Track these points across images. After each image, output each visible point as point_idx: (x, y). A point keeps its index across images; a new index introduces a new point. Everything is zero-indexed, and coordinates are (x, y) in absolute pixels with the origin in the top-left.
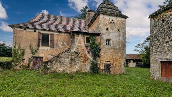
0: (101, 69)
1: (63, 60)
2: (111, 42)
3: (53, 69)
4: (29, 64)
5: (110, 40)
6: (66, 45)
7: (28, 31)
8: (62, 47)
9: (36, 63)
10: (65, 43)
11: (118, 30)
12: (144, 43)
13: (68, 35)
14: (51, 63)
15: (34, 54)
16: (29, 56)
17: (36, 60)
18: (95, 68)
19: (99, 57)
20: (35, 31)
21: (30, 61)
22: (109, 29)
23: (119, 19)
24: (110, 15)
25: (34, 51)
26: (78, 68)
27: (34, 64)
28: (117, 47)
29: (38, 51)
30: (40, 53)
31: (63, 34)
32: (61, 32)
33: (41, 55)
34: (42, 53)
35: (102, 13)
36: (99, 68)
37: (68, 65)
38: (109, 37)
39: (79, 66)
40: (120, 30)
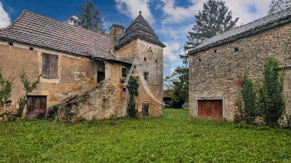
0: (139, 111)
1: (92, 101)
2: (149, 76)
3: (79, 115)
4: (21, 110)
5: (148, 73)
6: (84, 77)
7: (17, 48)
8: (78, 79)
9: (34, 106)
10: (84, 74)
11: (156, 61)
12: (172, 76)
13: (88, 60)
14: (76, 105)
15: (31, 91)
16: (20, 96)
17: (33, 102)
18: (132, 110)
19: (137, 95)
20: (31, 49)
21: (22, 104)
22: (147, 59)
23: (157, 47)
24: (148, 41)
25: (30, 85)
26: (113, 112)
27: (30, 109)
28: (155, 83)
29: (38, 85)
30: (42, 89)
31: (80, 58)
32: (77, 55)
33: (44, 93)
34: (45, 89)
35: (139, 38)
36: (137, 111)
37: (100, 108)
38: (147, 69)
39: (113, 109)
40: (158, 61)
